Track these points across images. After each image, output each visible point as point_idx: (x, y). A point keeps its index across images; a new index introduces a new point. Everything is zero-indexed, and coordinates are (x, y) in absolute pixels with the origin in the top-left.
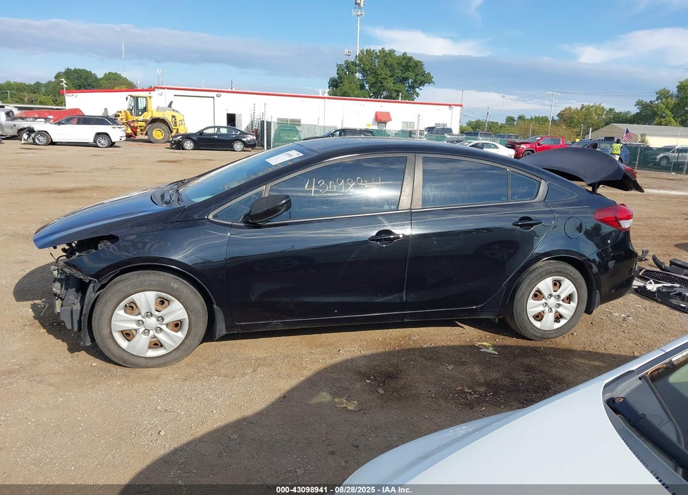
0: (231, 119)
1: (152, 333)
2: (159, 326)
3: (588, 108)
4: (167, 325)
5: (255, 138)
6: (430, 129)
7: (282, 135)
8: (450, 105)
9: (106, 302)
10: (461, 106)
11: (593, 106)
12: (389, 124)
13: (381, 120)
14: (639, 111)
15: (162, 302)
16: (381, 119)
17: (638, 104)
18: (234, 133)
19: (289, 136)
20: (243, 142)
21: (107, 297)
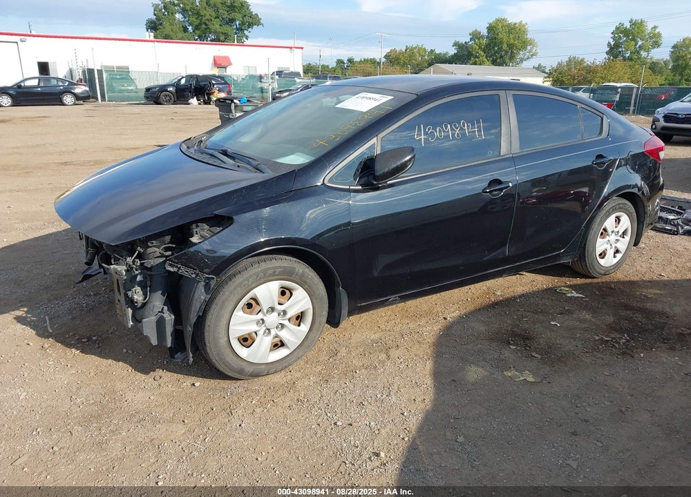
0: (44, 68)
1: (273, 332)
2: (281, 322)
3: (412, 49)
4: (289, 320)
5: (87, 89)
6: (279, 73)
7: (114, 85)
8: (291, 48)
9: (224, 302)
10: (302, 48)
11: (415, 48)
12: (229, 69)
13: (221, 64)
14: (456, 52)
15: (284, 292)
16: (219, 63)
17: (455, 44)
18: (61, 84)
19: (123, 86)
20: (74, 94)
21: (224, 297)
